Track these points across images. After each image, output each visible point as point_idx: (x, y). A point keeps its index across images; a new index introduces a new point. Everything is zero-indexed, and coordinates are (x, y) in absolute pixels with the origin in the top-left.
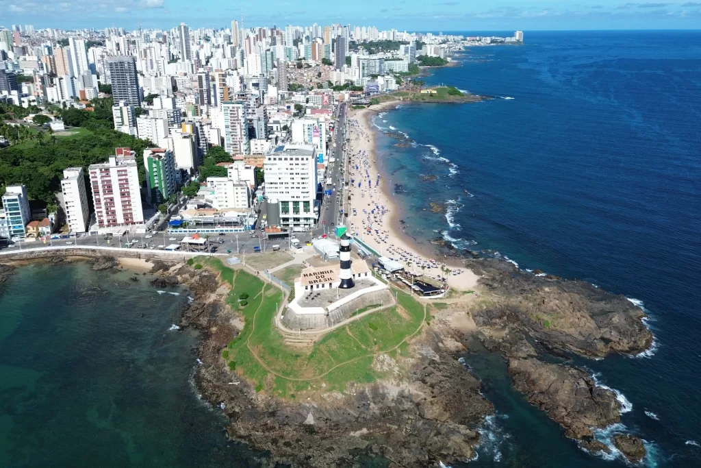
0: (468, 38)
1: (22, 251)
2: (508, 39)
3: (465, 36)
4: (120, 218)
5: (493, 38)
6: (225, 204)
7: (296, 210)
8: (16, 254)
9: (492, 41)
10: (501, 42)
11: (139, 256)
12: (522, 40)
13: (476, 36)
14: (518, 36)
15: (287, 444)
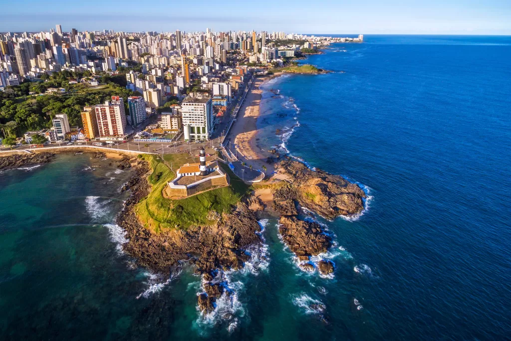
0: (334, 38)
1: (60, 147)
2: (355, 39)
3: (332, 37)
4: (111, 133)
5: (347, 38)
6: (166, 127)
7: (199, 132)
8: (57, 149)
9: (346, 40)
10: (351, 41)
11: (115, 152)
12: (362, 40)
13: (338, 37)
14: (361, 38)
15: (148, 256)
